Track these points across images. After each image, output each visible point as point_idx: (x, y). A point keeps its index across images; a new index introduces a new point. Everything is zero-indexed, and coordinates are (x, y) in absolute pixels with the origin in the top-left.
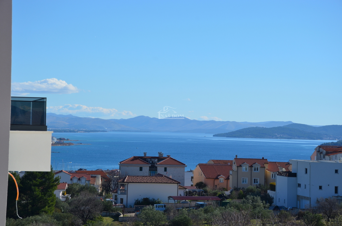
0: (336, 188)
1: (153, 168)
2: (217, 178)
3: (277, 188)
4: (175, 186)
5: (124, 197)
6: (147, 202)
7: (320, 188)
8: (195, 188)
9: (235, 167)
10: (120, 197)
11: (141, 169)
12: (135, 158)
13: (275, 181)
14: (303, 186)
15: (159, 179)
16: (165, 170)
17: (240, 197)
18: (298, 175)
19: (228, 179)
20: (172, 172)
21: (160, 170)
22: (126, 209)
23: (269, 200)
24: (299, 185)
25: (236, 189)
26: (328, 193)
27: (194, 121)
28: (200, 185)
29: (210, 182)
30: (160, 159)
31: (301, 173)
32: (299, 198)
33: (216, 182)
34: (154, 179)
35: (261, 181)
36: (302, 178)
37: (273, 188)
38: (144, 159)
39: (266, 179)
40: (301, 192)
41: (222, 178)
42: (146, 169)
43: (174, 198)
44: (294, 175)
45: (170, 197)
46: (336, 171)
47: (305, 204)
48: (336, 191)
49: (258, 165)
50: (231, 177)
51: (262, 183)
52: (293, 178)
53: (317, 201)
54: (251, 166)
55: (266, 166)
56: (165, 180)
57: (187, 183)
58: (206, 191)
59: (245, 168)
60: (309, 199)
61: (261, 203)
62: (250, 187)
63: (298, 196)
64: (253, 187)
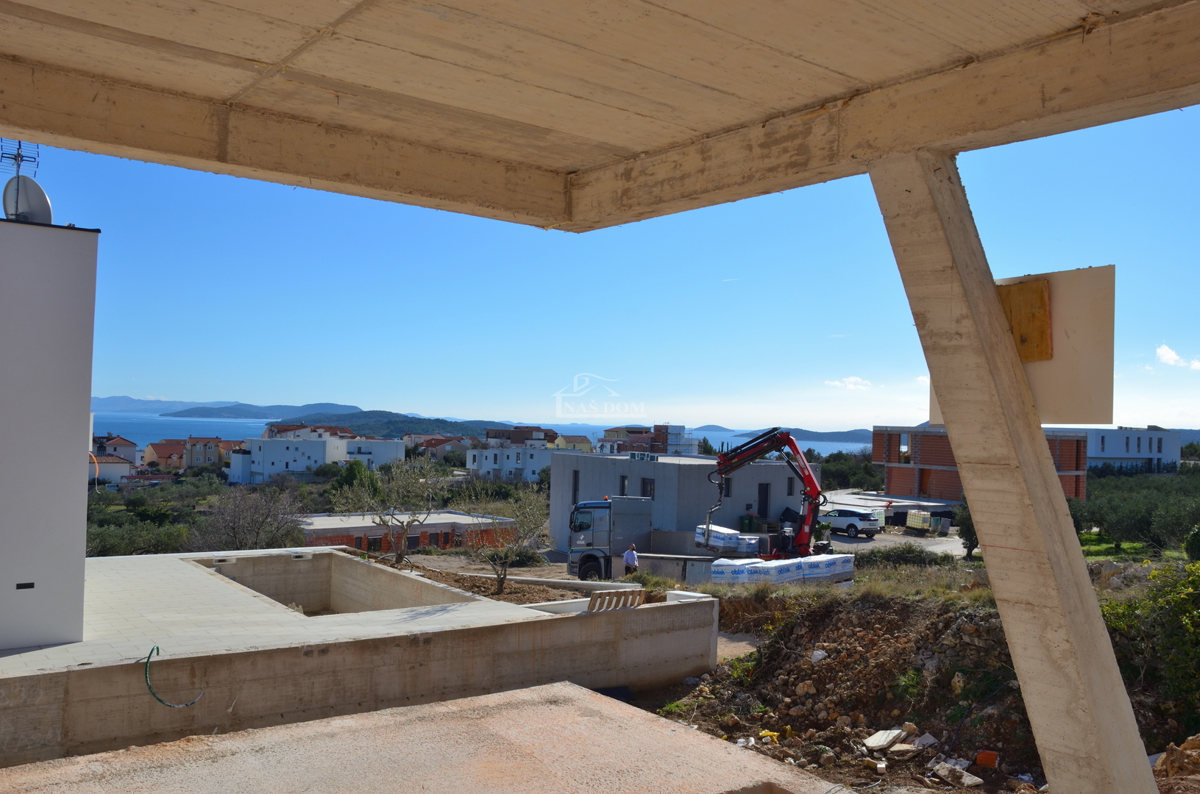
0: (287, 463)
2: (170, 457)
3: (232, 465)
4: (128, 465)
7: (273, 464)
8: (147, 468)
9: (188, 446)
13: (229, 458)
14: (256, 462)
15: (110, 459)
16: (116, 450)
17: (195, 475)
18: (252, 452)
19: (181, 457)
20: (122, 452)
21: (110, 450)
23: (224, 477)
24: (253, 462)
25: (190, 467)
26: (280, 468)
27: (139, 401)
28: (152, 464)
29: (162, 462)
30: (109, 438)
31: (255, 451)
32: (253, 474)
33: (169, 461)
35: (214, 459)
36: (256, 455)
37: (228, 465)
39: (220, 457)
40: (254, 468)
41: (175, 458)
43: (127, 478)
44: (249, 453)
45: (122, 477)
46: (288, 448)
47: (259, 479)
48: (287, 467)
49: (212, 444)
50: (184, 456)
51: (217, 461)
52: (247, 456)
53: (270, 476)
54: (206, 445)
55: (221, 445)
56: (117, 460)
57: (138, 463)
58: (158, 471)
59: (199, 447)
60: (262, 474)
61: (216, 480)
62: (205, 465)
63: (252, 472)
64: (207, 464)
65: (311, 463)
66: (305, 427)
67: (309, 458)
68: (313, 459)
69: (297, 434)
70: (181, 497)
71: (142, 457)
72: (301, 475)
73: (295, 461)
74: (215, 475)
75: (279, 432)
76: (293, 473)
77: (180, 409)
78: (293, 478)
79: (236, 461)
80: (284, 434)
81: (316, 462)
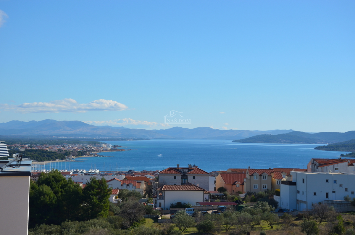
0: (327, 194)
1: (184, 177)
2: (234, 184)
3: (281, 194)
4: (201, 193)
5: (162, 201)
6: (180, 205)
7: (315, 194)
8: (217, 192)
9: (248, 176)
10: (159, 201)
11: (175, 178)
12: (171, 169)
13: (279, 188)
14: (301, 192)
15: (189, 187)
16: (194, 178)
17: (253, 200)
18: (297, 184)
19: (243, 184)
20: (199, 180)
21: (190, 179)
22: (164, 211)
23: (274, 204)
24: (298, 192)
25: (249, 194)
26: (321, 197)
28: (221, 190)
29: (229, 187)
30: (189, 169)
31: (299, 182)
32: (298, 202)
33: (234, 187)
34: (185, 187)
36: (300, 186)
37: (278, 194)
38: (177, 170)
39: (273, 185)
40: (300, 197)
41: (238, 184)
42: (179, 177)
44: (294, 184)
45: (197, 203)
46: (327, 181)
47: (303, 207)
48: (327, 197)
49: (266, 174)
50: (245, 183)
51: (270, 188)
52: (293, 186)
53: (313, 205)
54: (261, 175)
55: (273, 175)
56: (193, 188)
57: (211, 189)
58: (226, 195)
59: (256, 177)
60: (306, 202)
61: (268, 207)
62: (261, 192)
63: (297, 200)
64: (262, 192)
65: (348, 194)
66: (343, 161)
67: (346, 189)
68: (350, 190)
69: (336, 167)
70: (240, 222)
71: (215, 182)
72: (340, 204)
73: (334, 192)
74: (267, 204)
75: (320, 165)
76: (332, 203)
77: (247, 136)
78: (332, 207)
79: (284, 189)
80: (324, 168)
81: (353, 193)
